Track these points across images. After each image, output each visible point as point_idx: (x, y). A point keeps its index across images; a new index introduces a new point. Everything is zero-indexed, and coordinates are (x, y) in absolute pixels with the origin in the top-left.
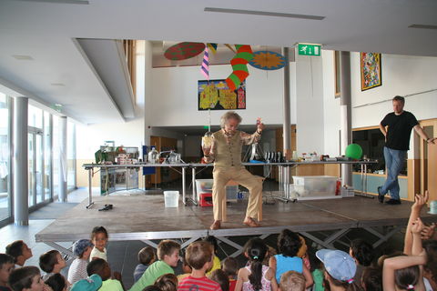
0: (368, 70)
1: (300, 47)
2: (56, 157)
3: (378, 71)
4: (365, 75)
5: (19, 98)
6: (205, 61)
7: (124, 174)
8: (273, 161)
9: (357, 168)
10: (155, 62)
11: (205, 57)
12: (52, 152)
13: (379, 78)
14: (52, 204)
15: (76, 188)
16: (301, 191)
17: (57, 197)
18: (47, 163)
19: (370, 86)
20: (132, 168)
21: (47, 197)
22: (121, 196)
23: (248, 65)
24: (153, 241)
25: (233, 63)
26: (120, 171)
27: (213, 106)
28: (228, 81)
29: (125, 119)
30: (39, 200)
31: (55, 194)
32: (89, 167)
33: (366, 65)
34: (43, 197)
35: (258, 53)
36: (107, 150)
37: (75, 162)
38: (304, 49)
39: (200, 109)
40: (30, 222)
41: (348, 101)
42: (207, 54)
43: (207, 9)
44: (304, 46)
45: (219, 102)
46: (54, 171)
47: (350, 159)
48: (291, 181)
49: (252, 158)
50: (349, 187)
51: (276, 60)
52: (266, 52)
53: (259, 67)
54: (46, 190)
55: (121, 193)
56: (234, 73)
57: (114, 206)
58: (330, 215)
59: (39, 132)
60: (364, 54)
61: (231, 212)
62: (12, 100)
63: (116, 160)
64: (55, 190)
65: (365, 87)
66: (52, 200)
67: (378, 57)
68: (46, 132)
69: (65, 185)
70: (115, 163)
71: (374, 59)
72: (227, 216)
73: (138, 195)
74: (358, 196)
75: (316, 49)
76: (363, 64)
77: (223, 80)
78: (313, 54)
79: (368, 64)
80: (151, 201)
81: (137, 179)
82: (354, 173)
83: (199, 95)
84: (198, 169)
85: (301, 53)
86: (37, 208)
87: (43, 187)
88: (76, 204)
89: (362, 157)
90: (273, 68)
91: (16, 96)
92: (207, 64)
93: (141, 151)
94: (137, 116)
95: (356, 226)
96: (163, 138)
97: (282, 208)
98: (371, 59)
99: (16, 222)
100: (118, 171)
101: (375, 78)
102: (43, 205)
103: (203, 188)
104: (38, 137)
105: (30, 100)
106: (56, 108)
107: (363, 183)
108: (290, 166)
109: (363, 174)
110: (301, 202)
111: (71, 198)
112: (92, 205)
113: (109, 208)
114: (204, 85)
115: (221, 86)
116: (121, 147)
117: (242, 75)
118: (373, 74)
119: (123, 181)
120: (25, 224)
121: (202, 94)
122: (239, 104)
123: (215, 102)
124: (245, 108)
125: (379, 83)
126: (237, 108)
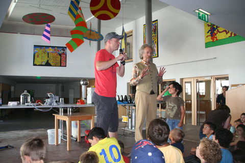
3: (156, 49)
6: (46, 31)
11: (47, 28)
13: (156, 52)
27: (44, 64)
39: (34, 65)
42: (49, 26)
45: (48, 61)
56: (73, 39)
71: (153, 41)
83: (34, 55)
92: (49, 33)
96: (3, 84)
114: (38, 49)
115: (50, 50)
117: (79, 42)
121: (36, 55)
122: (62, 63)
123: (46, 61)
124: (66, 66)
125: (157, 56)
126: (61, 66)
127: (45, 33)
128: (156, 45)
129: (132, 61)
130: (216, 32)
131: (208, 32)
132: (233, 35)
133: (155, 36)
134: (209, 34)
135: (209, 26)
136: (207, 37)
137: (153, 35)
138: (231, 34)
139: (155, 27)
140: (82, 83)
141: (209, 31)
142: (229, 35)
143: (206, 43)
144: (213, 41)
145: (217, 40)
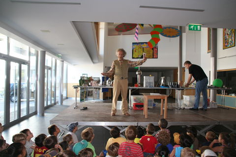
0: (227, 37)
1: (190, 26)
2: (58, 82)
3: (233, 38)
4: (225, 41)
5: (41, 51)
6: (136, 32)
7: (92, 91)
8: (173, 87)
9: (219, 92)
10: (109, 33)
11: (137, 30)
12: (56, 79)
13: (233, 42)
14: (55, 106)
15: (67, 98)
16: (188, 103)
17: (58, 102)
18: (53, 85)
19: (228, 47)
20: (97, 88)
21: (53, 102)
22: (90, 103)
23: (160, 35)
24: (109, 126)
25: (152, 33)
26: (91, 90)
27: (140, 57)
28: (148, 44)
29: (93, 63)
30: (49, 104)
31: (57, 101)
32: (76, 87)
33: (226, 35)
34: (51, 102)
35: (165, 28)
36: (85, 79)
37: (67, 84)
38: (192, 27)
39: (133, 58)
40: (45, 114)
41: (215, 55)
42: (137, 29)
43: (141, 7)
44: (192, 25)
46: (57, 89)
47: (215, 87)
48: (182, 98)
49: (161, 85)
50: (214, 103)
51: (175, 32)
52: (169, 28)
53: (165, 36)
54: (53, 98)
55: (91, 101)
56: (152, 39)
57: (88, 108)
58: (204, 117)
59: (50, 68)
60: (225, 29)
61: (150, 113)
62: (37, 52)
63: (90, 84)
64: (57, 98)
65: (225, 47)
66: (55, 104)
67: (234, 30)
68: (53, 68)
69: (62, 96)
70: (89, 86)
71: (231, 31)
72: (148, 115)
73: (99, 102)
74: (220, 108)
75: (199, 27)
76: (224, 34)
77: (146, 43)
78: (197, 30)
79: (228, 34)
80: (107, 106)
81: (99, 94)
82: (217, 95)
83: (133, 50)
84: (132, 90)
85: (190, 29)
86: (48, 107)
87: (51, 97)
88: (68, 106)
89: (223, 86)
90: (173, 37)
91: (40, 50)
92: (138, 34)
93: (101, 79)
94: (99, 61)
95: (218, 124)
97: (176, 112)
98: (230, 31)
99: (38, 114)
100: (89, 90)
101: (231, 42)
102: (51, 106)
103: (135, 100)
104: (49, 71)
105: (46, 52)
106: (59, 56)
107: (223, 100)
108: (182, 90)
109: (223, 96)
110: (187, 109)
111: (65, 103)
112: (77, 107)
113: (85, 109)
114: (136, 45)
115: (145, 45)
116: (91, 77)
117: (157, 40)
118: (230, 40)
119: (92, 95)
120: (43, 115)
122: (154, 55)
123: (141, 54)
124: (157, 58)
125: (234, 45)
126: (153, 58)
127: (136, 34)
128: (233, 35)
140: (137, 73)
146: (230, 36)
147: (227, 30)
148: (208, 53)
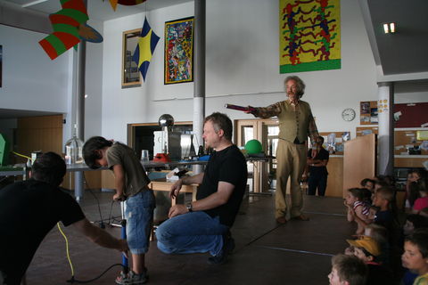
0: (175, 63)
3: (189, 68)
4: (170, 69)
13: (190, 73)
19: (177, 80)
33: (173, 59)
56: (55, 33)
60: (170, 47)
65: (170, 81)
67: (190, 52)
71: (184, 54)
76: (168, 57)
79: (176, 57)
98: (181, 53)
101: (185, 73)
118: (182, 69)
124: (1, 86)
125: (191, 79)
128: (190, 60)
129: (140, 86)
130: (297, 50)
131: (285, 50)
132: (324, 59)
133: (189, 45)
134: (287, 52)
135: (287, 39)
136: (284, 56)
137: (185, 42)
138: (322, 56)
139: (190, 28)
141: (288, 47)
142: (318, 57)
143: (281, 66)
144: (293, 64)
145: (299, 63)
146: (182, 62)
147: (175, 49)
148: (123, 87)
